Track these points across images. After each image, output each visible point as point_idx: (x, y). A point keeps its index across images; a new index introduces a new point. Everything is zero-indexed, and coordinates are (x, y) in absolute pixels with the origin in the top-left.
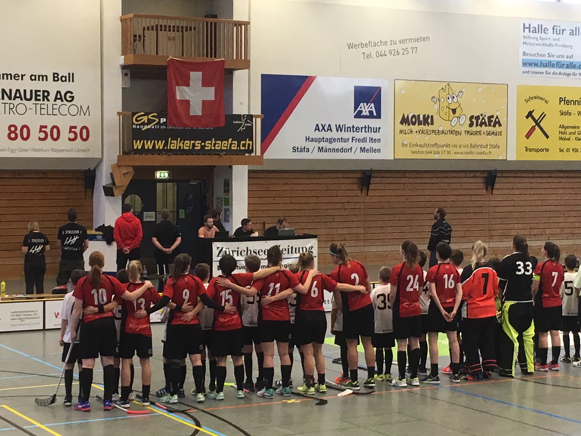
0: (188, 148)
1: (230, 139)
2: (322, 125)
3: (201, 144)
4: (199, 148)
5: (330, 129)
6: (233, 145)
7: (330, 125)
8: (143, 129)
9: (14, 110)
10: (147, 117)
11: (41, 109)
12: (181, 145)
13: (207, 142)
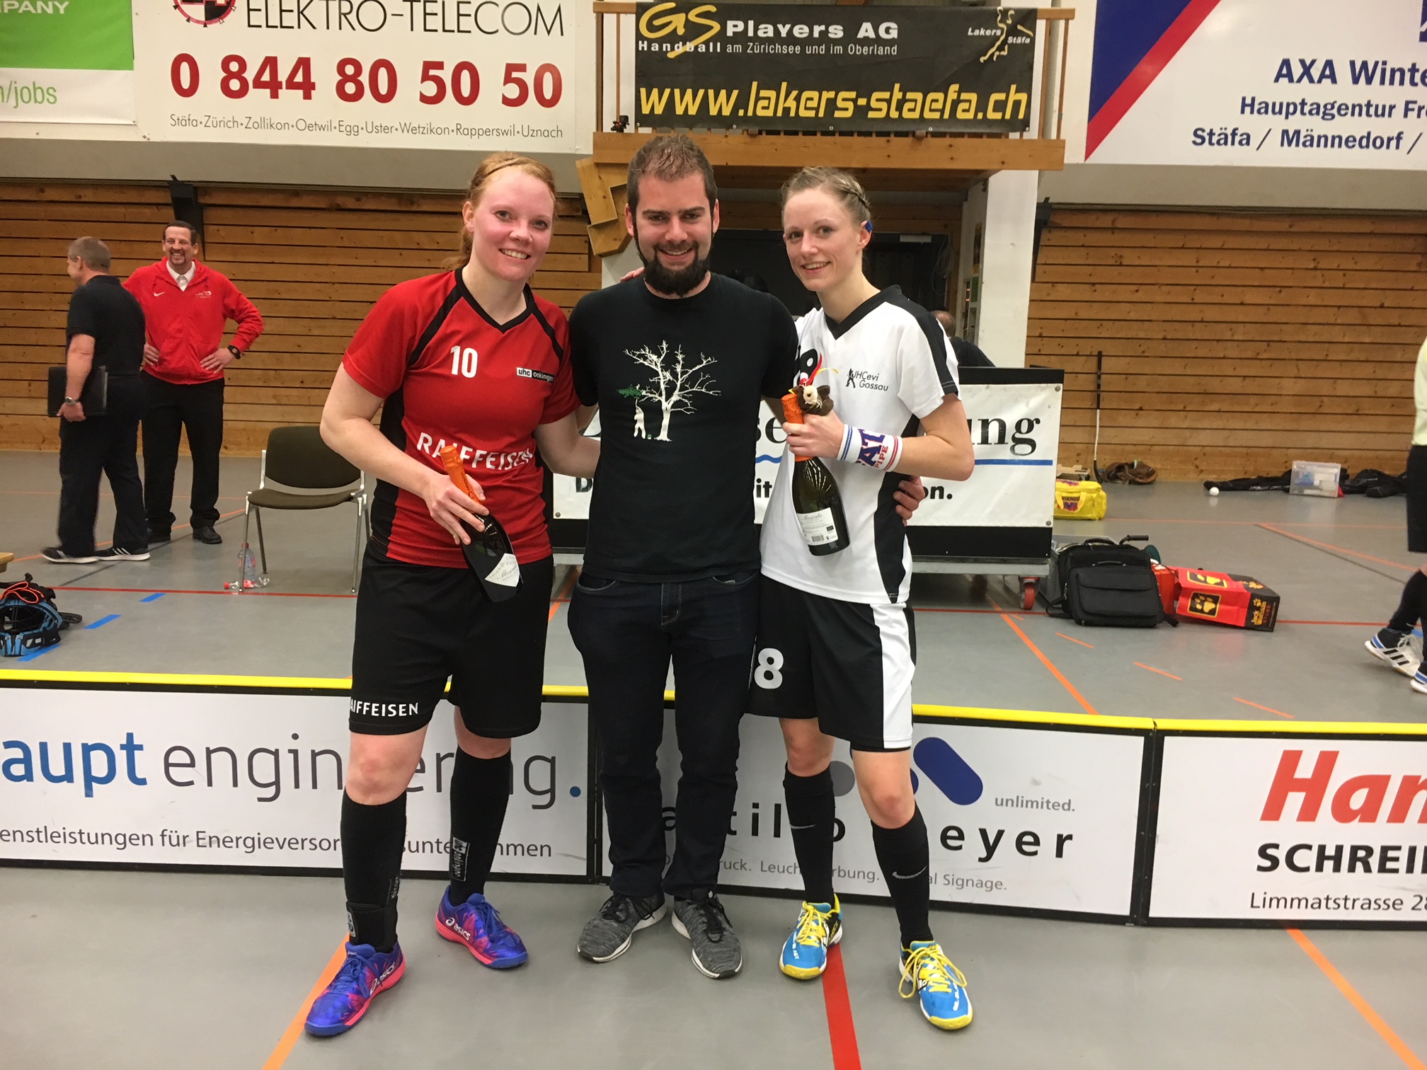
0: (812, 114)
1: (954, 87)
2: (1302, 62)
3: (855, 101)
4: (849, 114)
5: (1329, 72)
6: (962, 106)
7: (1329, 64)
8: (671, 55)
9: (352, 17)
10: (683, 15)
11: (425, 14)
12: (791, 103)
13: (876, 95)
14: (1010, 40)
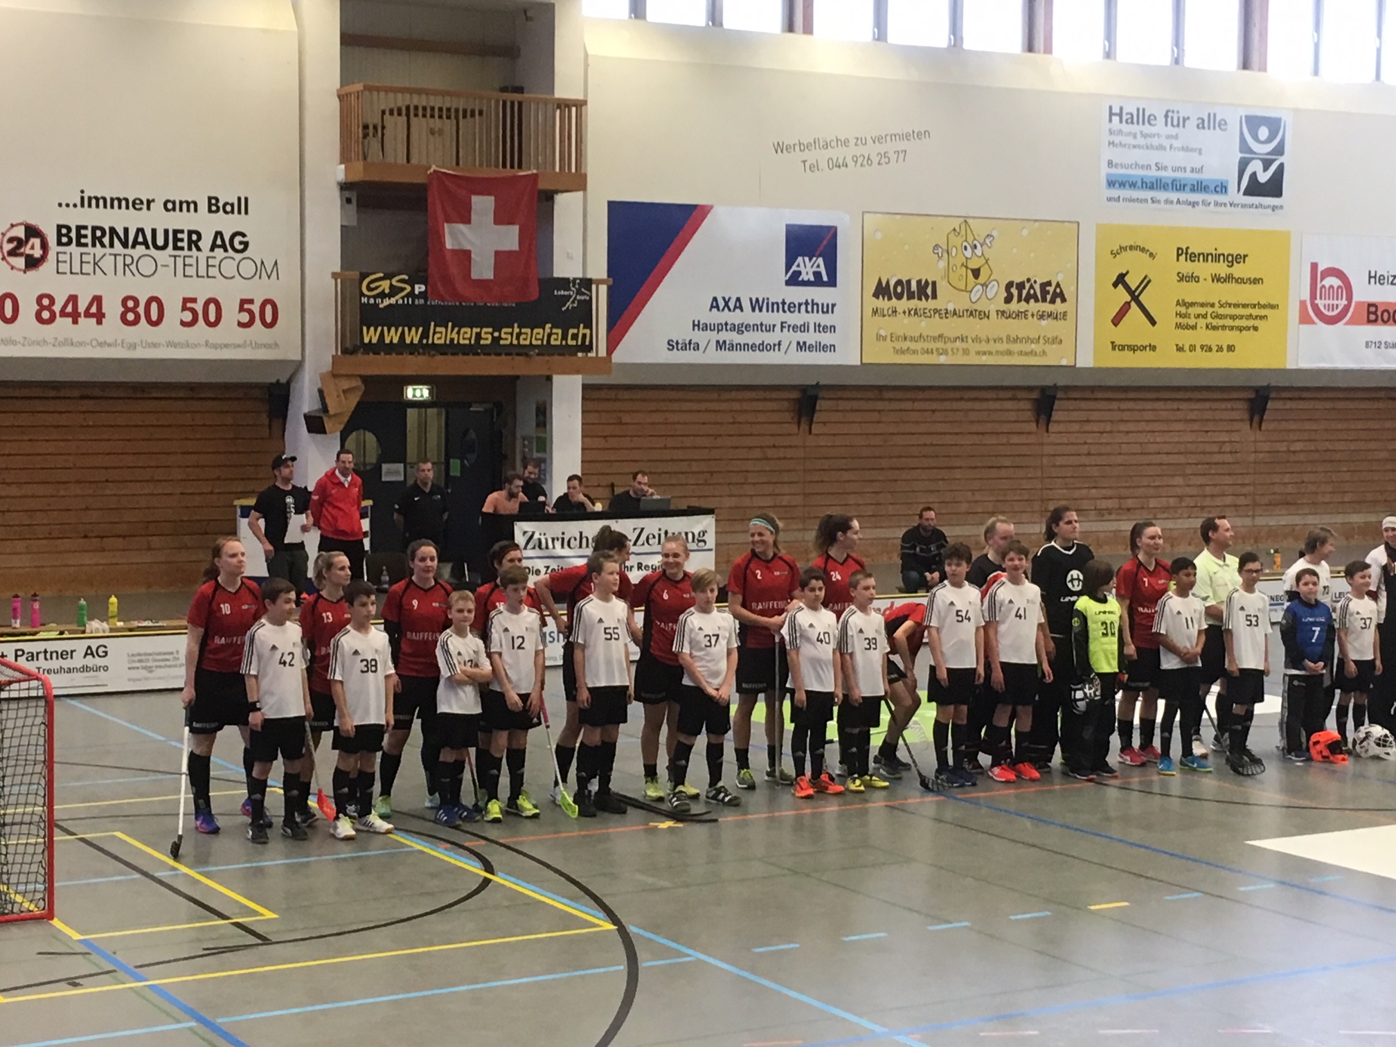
0: (467, 342)
1: (548, 326)
2: (724, 299)
3: (492, 334)
4: (489, 342)
5: (739, 305)
6: (554, 337)
7: (738, 300)
8: (381, 306)
9: (133, 267)
10: (388, 282)
11: (185, 265)
12: (455, 336)
13: (504, 330)
14: (578, 297)
